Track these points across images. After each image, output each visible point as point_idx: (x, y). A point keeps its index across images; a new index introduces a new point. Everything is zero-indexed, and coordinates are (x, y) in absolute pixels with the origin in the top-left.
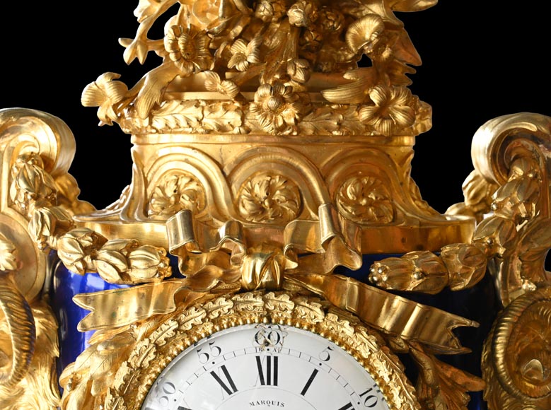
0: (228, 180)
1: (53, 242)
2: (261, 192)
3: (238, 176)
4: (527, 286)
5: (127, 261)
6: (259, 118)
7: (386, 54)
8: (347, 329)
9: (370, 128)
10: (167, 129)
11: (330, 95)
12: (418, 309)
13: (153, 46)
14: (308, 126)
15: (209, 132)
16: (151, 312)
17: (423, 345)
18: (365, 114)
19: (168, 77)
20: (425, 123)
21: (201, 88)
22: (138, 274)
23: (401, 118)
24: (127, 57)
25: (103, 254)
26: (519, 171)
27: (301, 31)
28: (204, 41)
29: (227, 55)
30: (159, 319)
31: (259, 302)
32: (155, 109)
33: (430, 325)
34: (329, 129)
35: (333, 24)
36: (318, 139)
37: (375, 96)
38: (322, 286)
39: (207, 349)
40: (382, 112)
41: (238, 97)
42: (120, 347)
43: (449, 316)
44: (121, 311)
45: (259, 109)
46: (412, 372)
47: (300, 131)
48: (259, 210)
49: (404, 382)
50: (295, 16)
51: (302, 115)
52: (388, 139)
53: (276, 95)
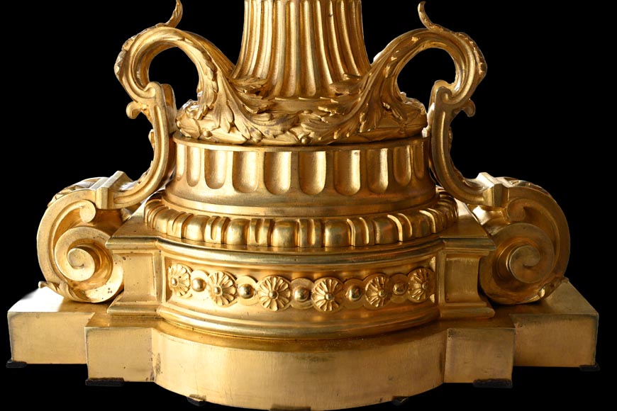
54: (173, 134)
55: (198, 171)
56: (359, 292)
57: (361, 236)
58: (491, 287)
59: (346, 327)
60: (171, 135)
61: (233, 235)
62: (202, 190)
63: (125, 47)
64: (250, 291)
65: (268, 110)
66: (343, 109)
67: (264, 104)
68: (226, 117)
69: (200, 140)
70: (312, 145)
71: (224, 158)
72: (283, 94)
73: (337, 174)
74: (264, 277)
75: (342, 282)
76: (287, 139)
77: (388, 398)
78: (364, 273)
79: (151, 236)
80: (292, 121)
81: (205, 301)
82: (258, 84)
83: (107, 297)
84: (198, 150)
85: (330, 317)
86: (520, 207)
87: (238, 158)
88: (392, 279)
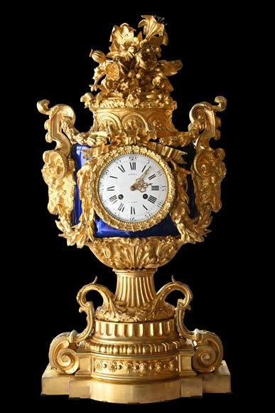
0: (121, 121)
1: (74, 137)
2: (130, 124)
3: (124, 120)
4: (202, 148)
5: (95, 139)
6: (129, 103)
7: (163, 86)
8: (153, 154)
9: (159, 106)
10: (104, 108)
11: (148, 97)
12: (172, 149)
13: (99, 87)
14: (142, 105)
15: (116, 108)
16: (102, 152)
17: (173, 160)
18: (157, 102)
19: (104, 94)
20: (175, 106)
21: (113, 96)
22: (98, 143)
23: (167, 103)
24: (92, 90)
25: (89, 138)
26: (199, 117)
27: (140, 80)
28: (114, 83)
29: (120, 86)
30: (104, 154)
31: (130, 147)
32: (101, 102)
33: (175, 154)
34: (148, 106)
35: (148, 78)
36: (145, 109)
37: (160, 97)
38: (147, 144)
39: (117, 161)
40: (162, 101)
41: (123, 98)
42: (94, 162)
43: (180, 152)
44: (94, 153)
45: (129, 100)
46: (170, 165)
47: (140, 107)
48: (130, 128)
49: (168, 168)
50: (138, 76)
51: (141, 102)
52: (165, 109)
53: (133, 96)
54: (95, 318)
55: (103, 330)
56: (153, 367)
57: (154, 350)
58: (197, 366)
59: (150, 378)
60: (93, 318)
61: (115, 350)
62: (105, 336)
63: (81, 291)
64: (121, 367)
65: (125, 312)
66: (147, 311)
67: (124, 310)
68: (113, 314)
69: (104, 320)
70: (138, 322)
71: (112, 326)
72: (129, 306)
73: (146, 331)
74: (124, 363)
75: (148, 364)
76: (131, 320)
77: (163, 400)
78: (155, 361)
79: (89, 351)
80: (132, 315)
81: (107, 371)
82: (122, 303)
83: (73, 372)
84: (104, 324)
85: (144, 375)
86: (206, 341)
87: (116, 326)
88: (163, 363)
